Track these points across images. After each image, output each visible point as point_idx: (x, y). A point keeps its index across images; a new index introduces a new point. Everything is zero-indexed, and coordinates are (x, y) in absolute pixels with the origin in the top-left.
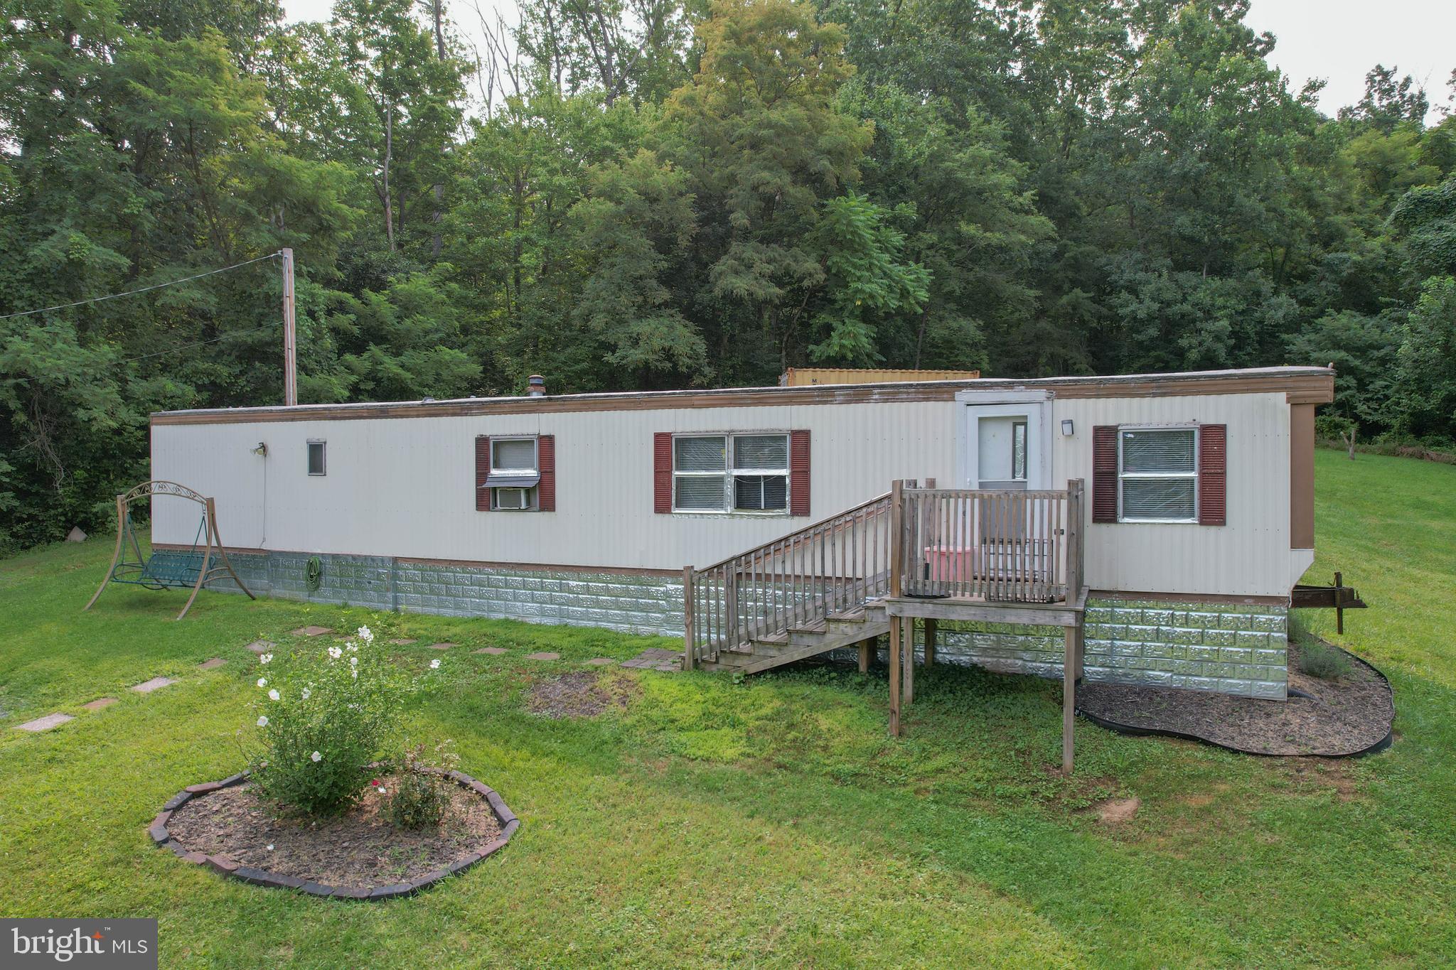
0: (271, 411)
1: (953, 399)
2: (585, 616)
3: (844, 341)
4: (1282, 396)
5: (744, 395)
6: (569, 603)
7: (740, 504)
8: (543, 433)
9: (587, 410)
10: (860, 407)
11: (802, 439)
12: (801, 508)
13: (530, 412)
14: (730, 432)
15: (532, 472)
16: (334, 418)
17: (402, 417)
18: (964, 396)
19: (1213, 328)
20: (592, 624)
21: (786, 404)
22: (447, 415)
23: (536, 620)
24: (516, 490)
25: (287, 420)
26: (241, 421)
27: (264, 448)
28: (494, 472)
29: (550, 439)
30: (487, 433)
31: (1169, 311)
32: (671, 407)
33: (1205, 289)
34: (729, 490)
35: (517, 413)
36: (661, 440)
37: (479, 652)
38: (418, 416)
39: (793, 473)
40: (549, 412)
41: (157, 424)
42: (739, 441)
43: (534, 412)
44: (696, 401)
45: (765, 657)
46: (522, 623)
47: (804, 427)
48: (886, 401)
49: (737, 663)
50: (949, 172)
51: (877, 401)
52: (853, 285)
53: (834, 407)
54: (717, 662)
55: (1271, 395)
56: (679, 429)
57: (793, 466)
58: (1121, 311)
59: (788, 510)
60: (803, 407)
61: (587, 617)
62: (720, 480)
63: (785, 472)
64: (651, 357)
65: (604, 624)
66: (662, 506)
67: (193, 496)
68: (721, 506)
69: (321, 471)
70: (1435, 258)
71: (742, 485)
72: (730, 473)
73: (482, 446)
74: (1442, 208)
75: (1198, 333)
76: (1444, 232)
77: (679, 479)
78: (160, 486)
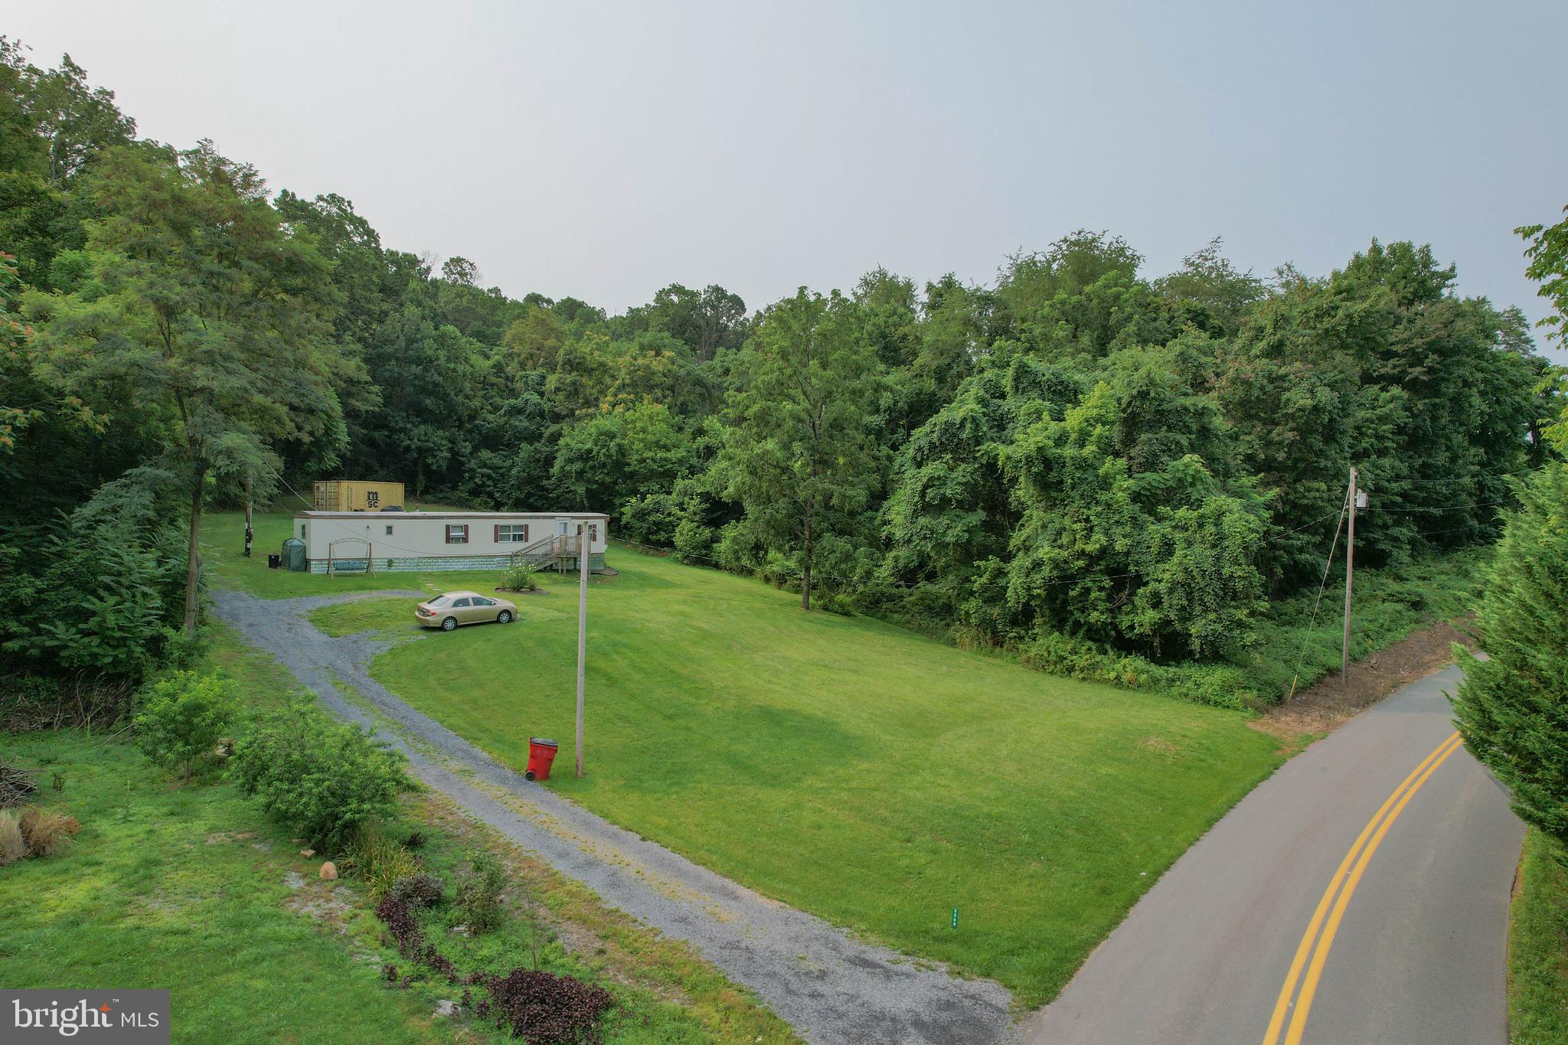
1: (555, 519)
6: (472, 565)
7: (514, 540)
8: (465, 524)
10: (538, 520)
11: (527, 526)
12: (527, 540)
14: (512, 524)
15: (463, 534)
23: (463, 570)
24: (459, 538)
27: (368, 528)
28: (452, 534)
29: (467, 526)
30: (449, 524)
31: (422, 445)
34: (511, 537)
36: (496, 527)
39: (525, 533)
40: (467, 519)
42: (514, 526)
43: (463, 519)
47: (527, 524)
51: (541, 519)
53: (533, 520)
56: (500, 524)
58: (402, 444)
59: (524, 541)
61: (477, 568)
62: (509, 535)
63: (523, 533)
66: (496, 541)
68: (510, 540)
69: (392, 534)
70: (520, 433)
71: (514, 536)
72: (512, 534)
73: (448, 527)
74: (520, 411)
75: (435, 457)
76: (522, 423)
77: (500, 535)
78: (349, 539)
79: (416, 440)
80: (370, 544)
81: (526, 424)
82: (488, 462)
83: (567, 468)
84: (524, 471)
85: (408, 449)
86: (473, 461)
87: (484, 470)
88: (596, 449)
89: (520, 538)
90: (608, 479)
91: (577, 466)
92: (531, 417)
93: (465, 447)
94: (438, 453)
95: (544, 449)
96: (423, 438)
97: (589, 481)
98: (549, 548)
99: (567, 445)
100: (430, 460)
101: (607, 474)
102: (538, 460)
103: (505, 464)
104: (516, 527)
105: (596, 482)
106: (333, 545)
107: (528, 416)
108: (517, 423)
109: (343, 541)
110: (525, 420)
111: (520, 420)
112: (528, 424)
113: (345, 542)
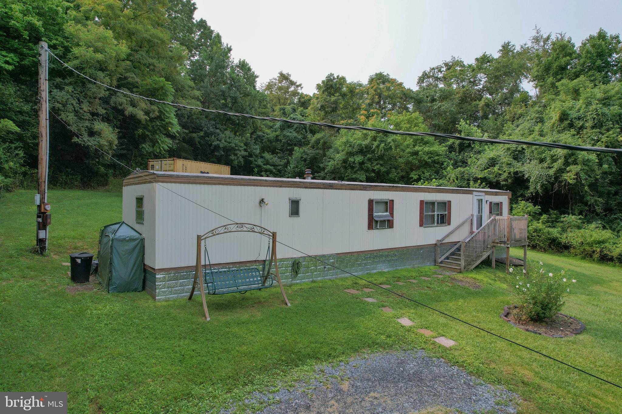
1: (473, 194)
3: (164, 146)
4: (507, 196)
5: (439, 190)
8: (390, 199)
9: (403, 191)
10: (459, 195)
11: (449, 203)
13: (386, 191)
14: (436, 200)
15: (388, 214)
16: (306, 188)
17: (339, 189)
21: (446, 193)
24: (384, 221)
25: (277, 186)
26: (244, 185)
27: (262, 201)
28: (375, 214)
29: (393, 201)
30: (373, 198)
32: (424, 192)
34: (436, 219)
35: (382, 190)
36: (422, 202)
37: (410, 280)
39: (448, 213)
40: (392, 191)
42: (438, 203)
45: (474, 264)
47: (450, 200)
48: (463, 193)
49: (469, 267)
51: (461, 193)
53: (455, 194)
56: (425, 199)
59: (447, 224)
62: (434, 215)
67: (262, 232)
68: (434, 224)
69: (298, 214)
70: (291, 141)
72: (436, 213)
73: (370, 203)
74: (290, 126)
75: (236, 155)
76: (292, 134)
77: (426, 215)
78: (238, 227)
79: (223, 141)
80: (274, 235)
81: (295, 134)
82: (271, 161)
85: (217, 147)
86: (260, 160)
87: (268, 167)
89: (443, 219)
90: (383, 169)
92: (297, 130)
93: (256, 149)
94: (238, 152)
95: (310, 151)
96: (228, 140)
97: (367, 171)
100: (232, 157)
102: (305, 160)
103: (282, 163)
106: (205, 238)
107: (296, 129)
108: (289, 134)
109: (225, 231)
110: (294, 132)
111: (291, 132)
112: (296, 134)
113: (230, 232)
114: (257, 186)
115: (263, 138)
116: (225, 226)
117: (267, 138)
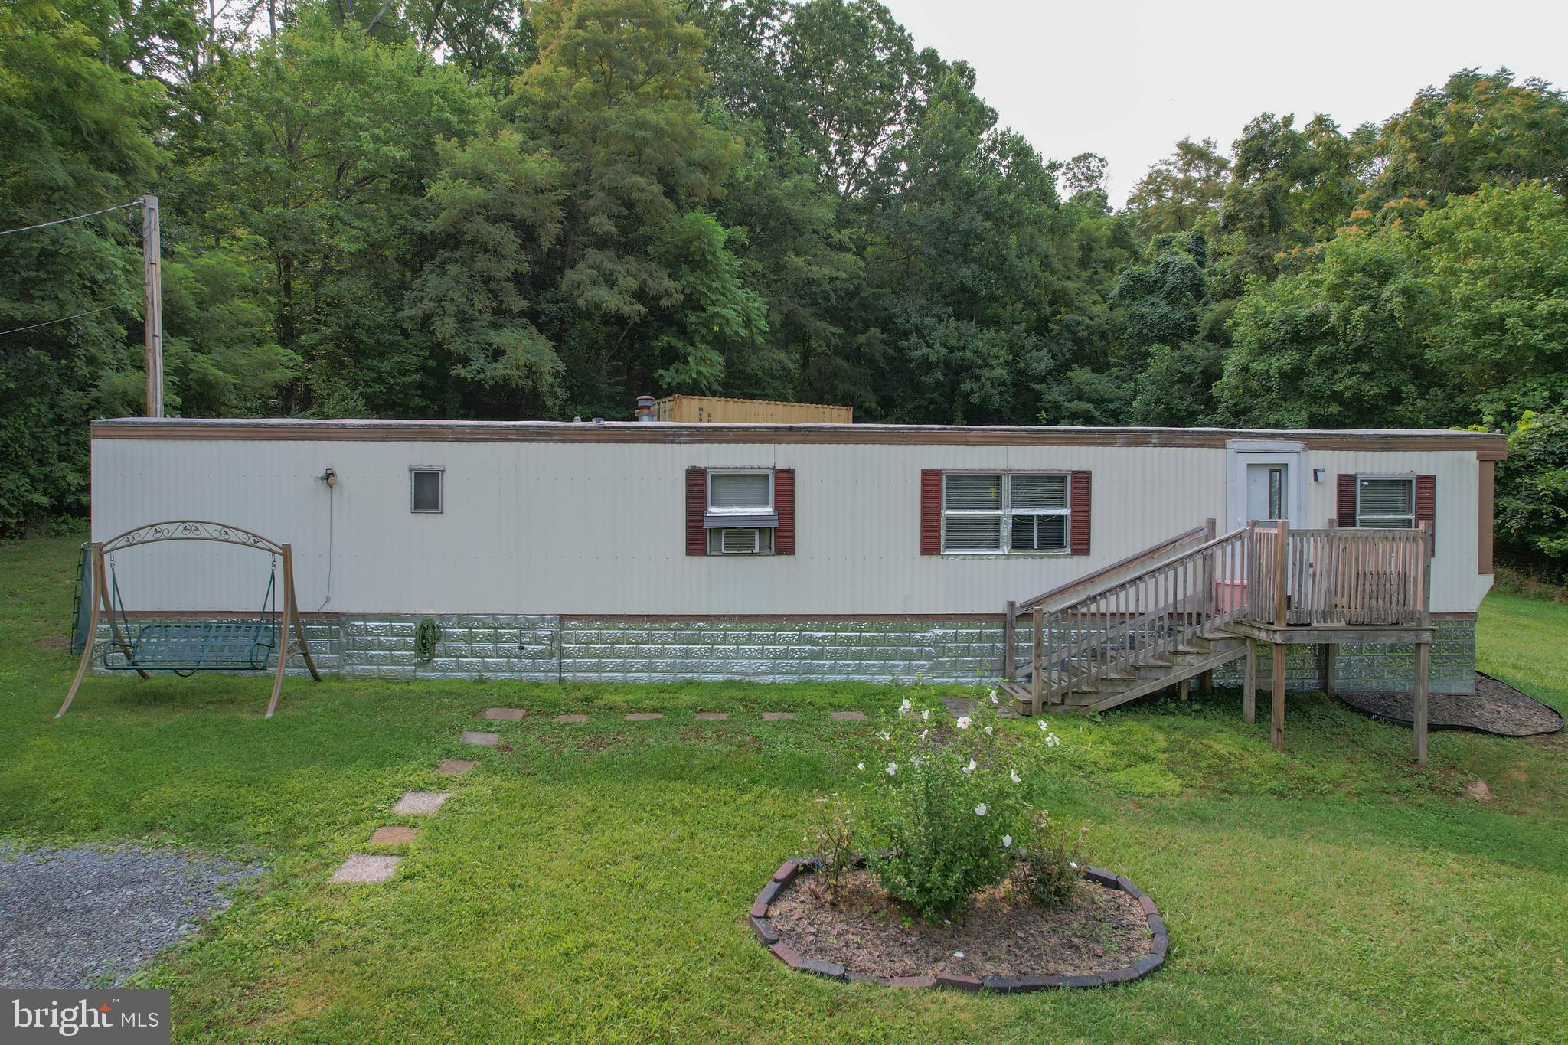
0: (343, 426)
1: (1224, 446)
2: (832, 670)
3: (703, 369)
4: (1473, 454)
5: (1023, 434)
6: (813, 656)
7: (1016, 545)
8: (779, 466)
9: (838, 443)
10: (1139, 451)
11: (1083, 479)
12: (1082, 547)
13: (762, 442)
14: (1008, 470)
15: (768, 511)
16: (460, 439)
18: (1234, 444)
19: (991, 375)
20: (842, 677)
21: (1067, 444)
22: (644, 441)
23: (768, 679)
24: (750, 531)
25: (372, 439)
26: (286, 439)
27: (329, 476)
28: (713, 511)
29: (790, 474)
30: (702, 464)
31: (953, 357)
32: (940, 443)
33: (984, 340)
34: (1006, 530)
35: (745, 442)
36: (930, 479)
38: (598, 441)
39: (1073, 513)
40: (789, 443)
41: (104, 437)
42: (1017, 479)
43: (769, 442)
44: (971, 437)
45: (1113, 694)
46: (750, 683)
47: (1084, 468)
48: (1164, 445)
49: (1084, 702)
50: (774, 200)
51: (1155, 445)
52: (711, 309)
53: (1115, 449)
54: (1063, 703)
55: (1466, 453)
56: (950, 466)
57: (1072, 507)
58: (913, 354)
59: (1069, 551)
60: (1084, 448)
61: (834, 670)
62: (997, 520)
63: (1066, 512)
64: (514, 373)
65: (856, 677)
66: (930, 546)
67: (254, 541)
68: (997, 546)
69: (436, 507)
70: (1151, 328)
71: (1021, 525)
72: (1007, 513)
73: (695, 479)
74: (1151, 287)
75: (978, 378)
76: (1156, 308)
77: (949, 519)
78: (185, 528)
79: (937, 346)
80: (286, 552)
81: (1164, 308)
82: (1087, 389)
83: (1258, 367)
84: (1158, 401)
86: (1056, 389)
88: (1336, 310)
89: (1051, 535)
91: (1287, 359)
92: (1173, 297)
94: (984, 370)
95: (1201, 353)
96: (955, 344)
97: (1315, 397)
98: (1188, 585)
99: (1258, 311)
101: (1368, 376)
102: (1186, 379)
104: (1030, 485)
105: (1337, 397)
106: (112, 550)
107: (1169, 294)
108: (1146, 310)
109: (157, 536)
110: (1163, 303)
111: (1152, 304)
112: (1167, 309)
113: (168, 539)
114: (319, 439)
115: (1079, 328)
116: (153, 526)
117: (1088, 327)
